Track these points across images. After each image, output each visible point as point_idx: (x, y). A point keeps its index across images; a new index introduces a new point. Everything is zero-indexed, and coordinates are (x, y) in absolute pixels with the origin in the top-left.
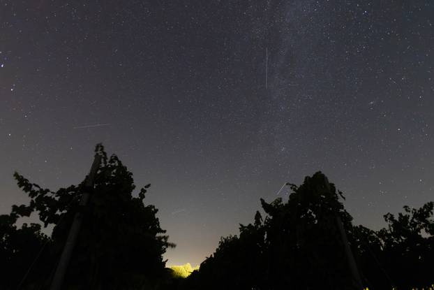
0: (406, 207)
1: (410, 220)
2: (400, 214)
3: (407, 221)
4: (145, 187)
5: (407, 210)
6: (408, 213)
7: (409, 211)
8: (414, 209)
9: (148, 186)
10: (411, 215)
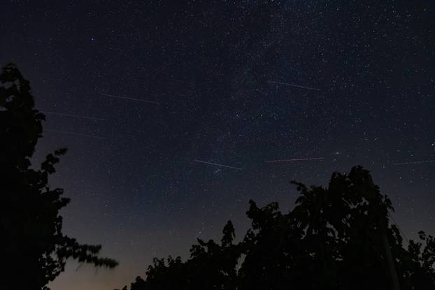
0: (421, 232)
1: (422, 250)
2: (411, 242)
3: (418, 252)
4: (57, 152)
5: (421, 237)
6: (422, 241)
7: (424, 239)
8: (430, 236)
9: (63, 151)
10: (424, 244)
